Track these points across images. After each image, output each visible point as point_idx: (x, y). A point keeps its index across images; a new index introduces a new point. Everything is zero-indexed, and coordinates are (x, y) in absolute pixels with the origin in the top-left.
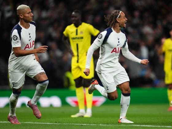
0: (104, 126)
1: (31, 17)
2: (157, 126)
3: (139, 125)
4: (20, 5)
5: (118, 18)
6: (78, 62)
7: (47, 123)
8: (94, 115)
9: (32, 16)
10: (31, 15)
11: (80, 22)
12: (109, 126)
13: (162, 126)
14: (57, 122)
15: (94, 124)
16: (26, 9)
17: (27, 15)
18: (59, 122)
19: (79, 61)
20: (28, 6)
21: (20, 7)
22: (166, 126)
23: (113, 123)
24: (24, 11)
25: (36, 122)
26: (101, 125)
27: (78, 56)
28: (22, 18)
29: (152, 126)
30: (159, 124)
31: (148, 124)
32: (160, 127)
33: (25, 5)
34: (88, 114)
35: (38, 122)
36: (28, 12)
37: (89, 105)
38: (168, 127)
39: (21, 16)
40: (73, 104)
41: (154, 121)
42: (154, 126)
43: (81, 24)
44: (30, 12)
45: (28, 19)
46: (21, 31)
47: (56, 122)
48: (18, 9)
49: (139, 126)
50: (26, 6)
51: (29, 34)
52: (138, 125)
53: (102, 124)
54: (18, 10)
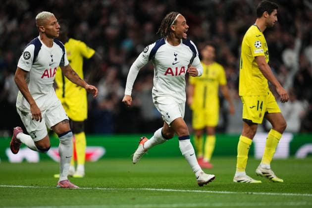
0: (103, 190)
1: (56, 30)
2: (180, 191)
3: (154, 189)
4: (40, 12)
5: (173, 24)
6: (63, 96)
7: (19, 186)
8: (88, 174)
9: (58, 28)
10: (56, 26)
11: (67, 37)
12: (111, 190)
13: (188, 191)
14: (34, 185)
15: (89, 187)
16: (48, 19)
17: (51, 27)
18: (37, 185)
19: (66, 95)
20: (52, 14)
21: (40, 15)
22: (193, 191)
23: (116, 186)
24: (45, 21)
25: (3, 185)
26: (98, 189)
27: (64, 88)
28: (43, 31)
29: (173, 190)
30: (184, 188)
31: (167, 187)
32: (184, 192)
33: (47, 12)
34: (80, 173)
35: (6, 184)
36: (52, 21)
37: (81, 159)
38: (197, 191)
39: (42, 28)
40: (56, 158)
41: (175, 183)
42: (175, 190)
43: (67, 41)
44: (55, 23)
45: (52, 33)
46: (40, 49)
47: (32, 185)
48: (37, 17)
49: (154, 191)
50: (49, 13)
51: (52, 56)
52: (152, 189)
53: (99, 187)
54: (37, 20)
